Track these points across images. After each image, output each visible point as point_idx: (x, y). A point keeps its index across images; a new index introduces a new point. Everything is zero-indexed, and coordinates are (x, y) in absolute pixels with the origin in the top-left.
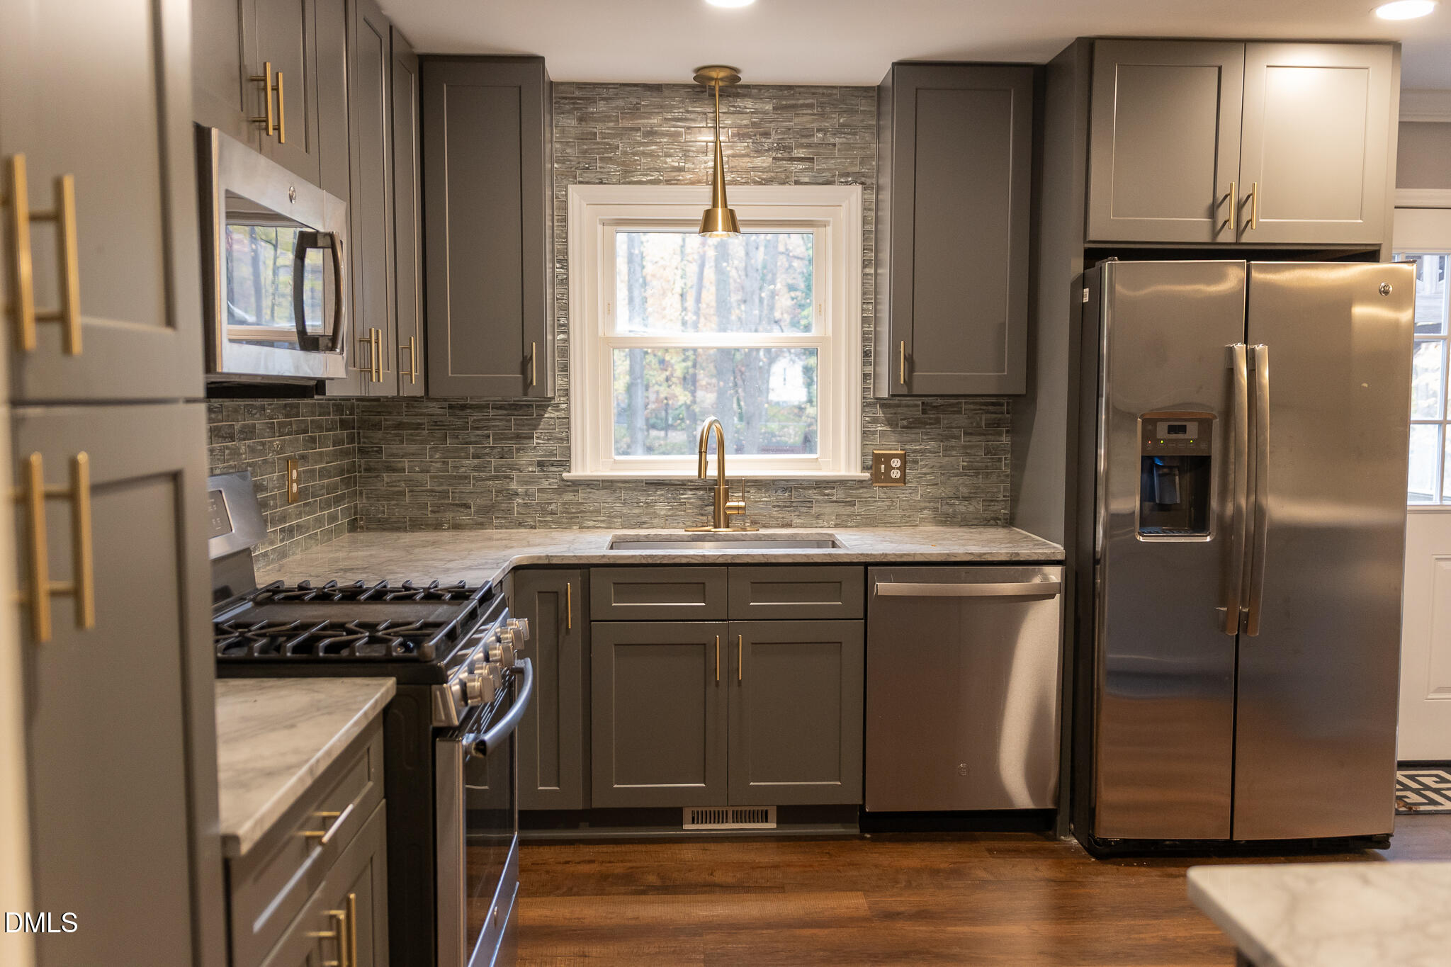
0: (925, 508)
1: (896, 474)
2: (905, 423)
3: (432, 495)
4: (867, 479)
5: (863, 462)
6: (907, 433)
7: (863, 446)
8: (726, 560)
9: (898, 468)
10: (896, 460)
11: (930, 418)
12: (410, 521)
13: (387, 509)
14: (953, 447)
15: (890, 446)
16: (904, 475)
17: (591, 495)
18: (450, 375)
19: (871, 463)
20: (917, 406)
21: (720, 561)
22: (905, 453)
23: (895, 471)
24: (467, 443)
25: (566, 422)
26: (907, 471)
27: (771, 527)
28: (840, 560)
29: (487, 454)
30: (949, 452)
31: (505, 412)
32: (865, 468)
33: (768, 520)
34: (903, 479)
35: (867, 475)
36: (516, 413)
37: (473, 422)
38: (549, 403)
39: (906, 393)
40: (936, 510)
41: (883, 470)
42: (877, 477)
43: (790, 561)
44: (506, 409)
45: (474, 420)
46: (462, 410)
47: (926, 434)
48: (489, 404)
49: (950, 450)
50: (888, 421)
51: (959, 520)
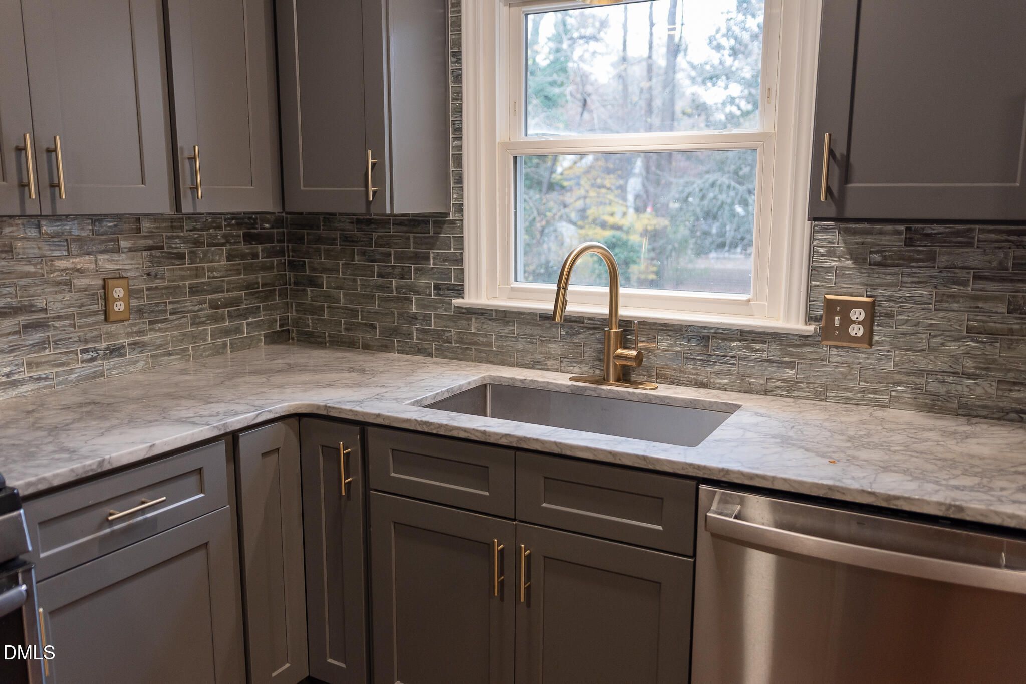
0: (899, 383)
1: (857, 331)
2: (877, 257)
3: (345, 313)
4: (810, 334)
5: (809, 308)
6: (878, 273)
7: (810, 289)
8: (511, 442)
9: (860, 323)
10: (857, 311)
11: (919, 252)
12: (329, 336)
13: (312, 323)
14: (953, 297)
15: (850, 290)
16: (870, 332)
17: (484, 326)
18: (302, 188)
19: (821, 312)
20: (899, 233)
21: (504, 442)
22: (874, 302)
23: (856, 326)
24: (372, 261)
25: (460, 240)
26: (875, 328)
27: (678, 383)
28: (658, 467)
29: (389, 273)
30: (947, 305)
31: (405, 229)
32: (810, 318)
33: (678, 375)
34: (868, 339)
35: (811, 328)
36: (415, 230)
37: (377, 238)
38: (444, 219)
39: (833, 216)
40: (917, 388)
41: (837, 323)
42: (827, 332)
43: (590, 456)
44: (406, 225)
45: (378, 236)
46: (368, 225)
47: (910, 275)
48: (390, 219)
49: (947, 302)
50: (851, 254)
51: (956, 406)
